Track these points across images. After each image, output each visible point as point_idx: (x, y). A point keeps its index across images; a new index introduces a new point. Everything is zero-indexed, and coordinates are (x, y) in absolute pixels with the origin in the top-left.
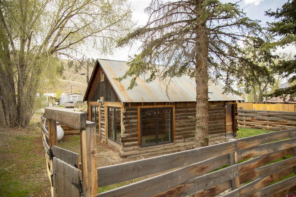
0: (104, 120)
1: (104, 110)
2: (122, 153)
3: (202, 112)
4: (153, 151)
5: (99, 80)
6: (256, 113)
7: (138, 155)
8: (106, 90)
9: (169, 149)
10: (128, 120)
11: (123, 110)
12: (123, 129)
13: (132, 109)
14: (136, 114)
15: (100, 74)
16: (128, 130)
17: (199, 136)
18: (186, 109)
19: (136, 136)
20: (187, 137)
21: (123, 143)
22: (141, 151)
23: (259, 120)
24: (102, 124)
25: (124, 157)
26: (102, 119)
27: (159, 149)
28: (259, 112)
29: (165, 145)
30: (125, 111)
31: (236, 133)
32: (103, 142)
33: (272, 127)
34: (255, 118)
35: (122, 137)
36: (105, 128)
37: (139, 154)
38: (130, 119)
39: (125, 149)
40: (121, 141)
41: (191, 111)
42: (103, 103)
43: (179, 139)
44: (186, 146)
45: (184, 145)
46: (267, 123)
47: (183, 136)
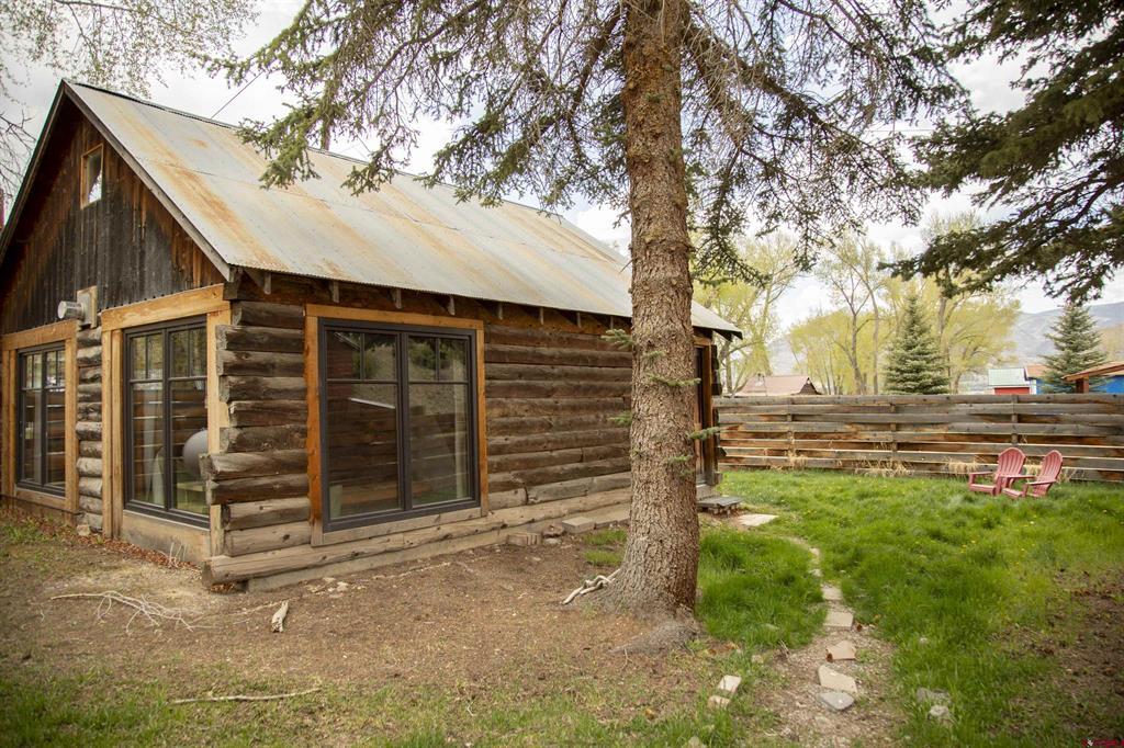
0: (99, 411)
1: (99, 357)
2: (221, 564)
3: (665, 307)
4: (386, 552)
5: (68, 202)
6: (747, 409)
7: (310, 575)
8: (112, 245)
9: (461, 536)
10: (251, 378)
11: (222, 322)
12: (222, 430)
13: (275, 320)
14: (298, 346)
15: (75, 171)
16: (252, 433)
17: (653, 430)
18: (530, 349)
19: (300, 466)
20: (539, 479)
21: (225, 510)
22: (325, 552)
23: (757, 435)
24: (84, 436)
25: (227, 585)
26: (87, 411)
27: (414, 538)
28: (759, 404)
29: (446, 516)
30: (239, 328)
31: (716, 468)
32: (94, 531)
33: (807, 458)
34: (741, 429)
35: (219, 467)
36: (105, 453)
37: (315, 566)
38: (266, 369)
39: (235, 540)
40: (214, 491)
41: (552, 357)
42: (91, 321)
43: (503, 491)
44: (533, 525)
45: (526, 519)
46: (787, 443)
47: (521, 476)
